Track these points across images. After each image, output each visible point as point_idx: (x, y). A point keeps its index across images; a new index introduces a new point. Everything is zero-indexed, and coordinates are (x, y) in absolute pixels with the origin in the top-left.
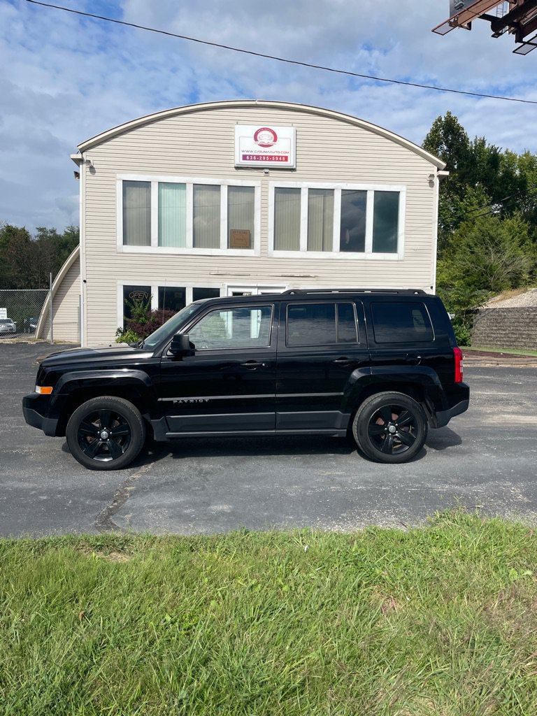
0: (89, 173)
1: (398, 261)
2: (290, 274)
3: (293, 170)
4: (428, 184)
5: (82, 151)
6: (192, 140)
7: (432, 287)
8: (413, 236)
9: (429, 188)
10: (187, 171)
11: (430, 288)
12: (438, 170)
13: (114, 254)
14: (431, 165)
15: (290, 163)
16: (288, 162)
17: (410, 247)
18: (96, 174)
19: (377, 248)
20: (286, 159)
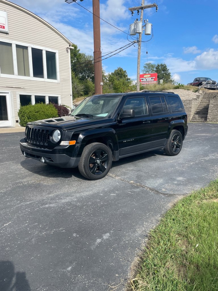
1: (58, 83)
2: (10, 86)
3: (7, 33)
4: (66, 51)
7: (71, 95)
8: (63, 73)
9: (67, 53)
11: (70, 95)
12: (69, 46)
14: (67, 43)
15: (6, 30)
16: (5, 29)
17: (62, 78)
19: (49, 77)
20: (4, 28)
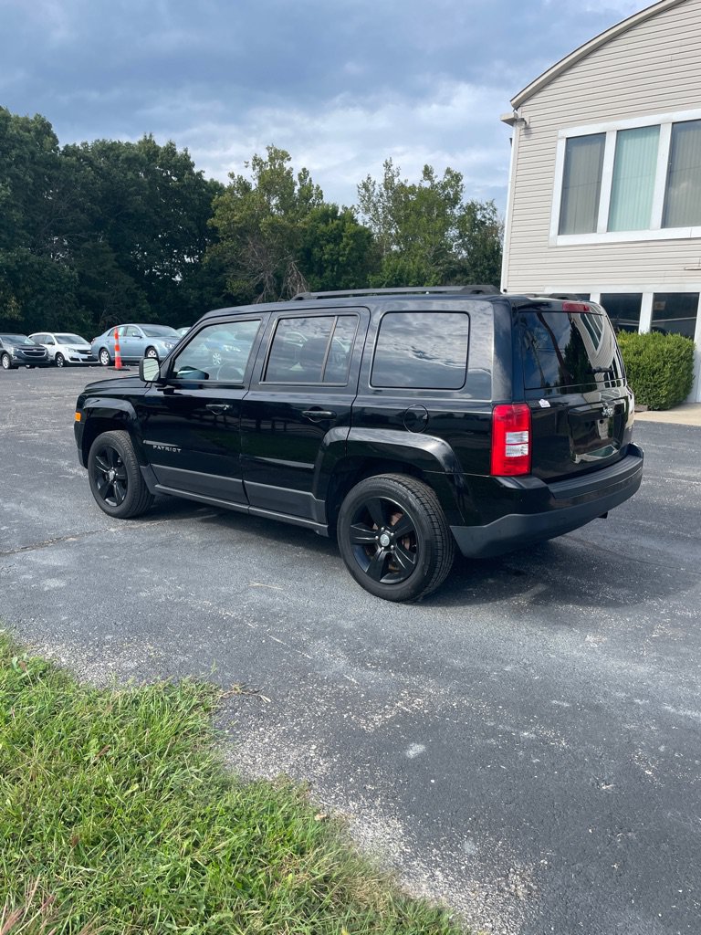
0: (523, 138)
5: (517, 107)
6: (677, 50)
10: (665, 103)
13: (545, 249)
18: (533, 136)
